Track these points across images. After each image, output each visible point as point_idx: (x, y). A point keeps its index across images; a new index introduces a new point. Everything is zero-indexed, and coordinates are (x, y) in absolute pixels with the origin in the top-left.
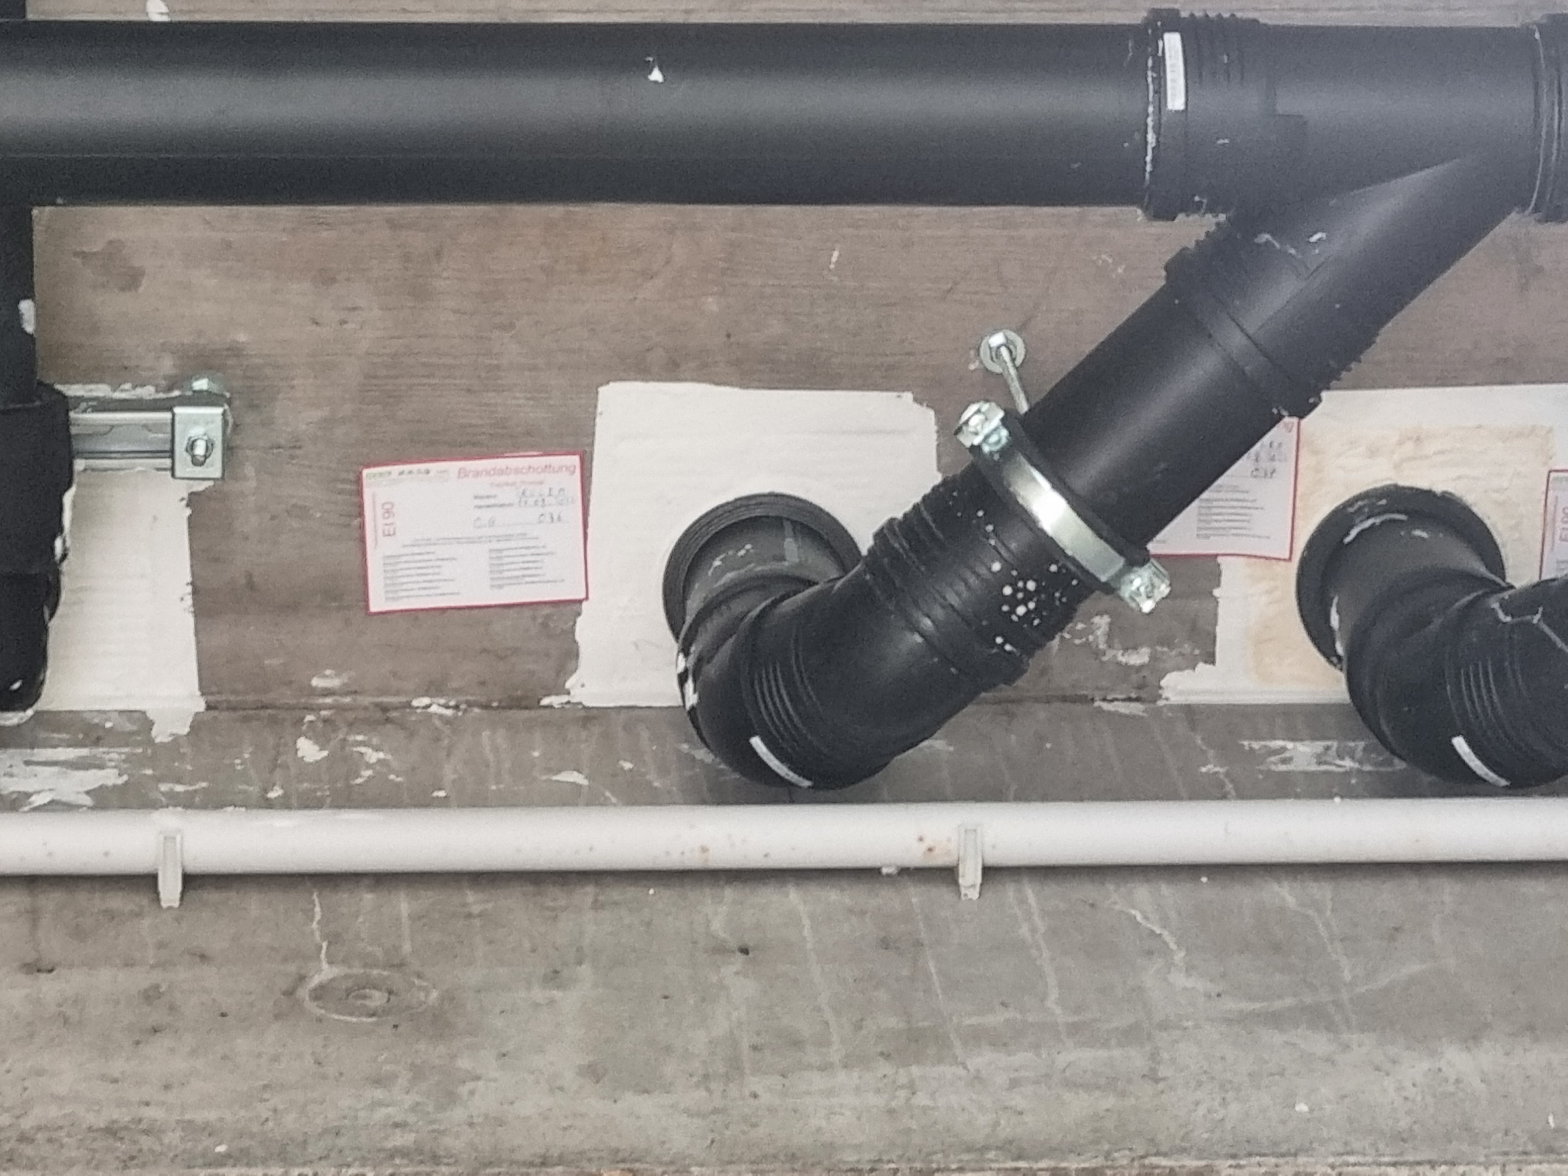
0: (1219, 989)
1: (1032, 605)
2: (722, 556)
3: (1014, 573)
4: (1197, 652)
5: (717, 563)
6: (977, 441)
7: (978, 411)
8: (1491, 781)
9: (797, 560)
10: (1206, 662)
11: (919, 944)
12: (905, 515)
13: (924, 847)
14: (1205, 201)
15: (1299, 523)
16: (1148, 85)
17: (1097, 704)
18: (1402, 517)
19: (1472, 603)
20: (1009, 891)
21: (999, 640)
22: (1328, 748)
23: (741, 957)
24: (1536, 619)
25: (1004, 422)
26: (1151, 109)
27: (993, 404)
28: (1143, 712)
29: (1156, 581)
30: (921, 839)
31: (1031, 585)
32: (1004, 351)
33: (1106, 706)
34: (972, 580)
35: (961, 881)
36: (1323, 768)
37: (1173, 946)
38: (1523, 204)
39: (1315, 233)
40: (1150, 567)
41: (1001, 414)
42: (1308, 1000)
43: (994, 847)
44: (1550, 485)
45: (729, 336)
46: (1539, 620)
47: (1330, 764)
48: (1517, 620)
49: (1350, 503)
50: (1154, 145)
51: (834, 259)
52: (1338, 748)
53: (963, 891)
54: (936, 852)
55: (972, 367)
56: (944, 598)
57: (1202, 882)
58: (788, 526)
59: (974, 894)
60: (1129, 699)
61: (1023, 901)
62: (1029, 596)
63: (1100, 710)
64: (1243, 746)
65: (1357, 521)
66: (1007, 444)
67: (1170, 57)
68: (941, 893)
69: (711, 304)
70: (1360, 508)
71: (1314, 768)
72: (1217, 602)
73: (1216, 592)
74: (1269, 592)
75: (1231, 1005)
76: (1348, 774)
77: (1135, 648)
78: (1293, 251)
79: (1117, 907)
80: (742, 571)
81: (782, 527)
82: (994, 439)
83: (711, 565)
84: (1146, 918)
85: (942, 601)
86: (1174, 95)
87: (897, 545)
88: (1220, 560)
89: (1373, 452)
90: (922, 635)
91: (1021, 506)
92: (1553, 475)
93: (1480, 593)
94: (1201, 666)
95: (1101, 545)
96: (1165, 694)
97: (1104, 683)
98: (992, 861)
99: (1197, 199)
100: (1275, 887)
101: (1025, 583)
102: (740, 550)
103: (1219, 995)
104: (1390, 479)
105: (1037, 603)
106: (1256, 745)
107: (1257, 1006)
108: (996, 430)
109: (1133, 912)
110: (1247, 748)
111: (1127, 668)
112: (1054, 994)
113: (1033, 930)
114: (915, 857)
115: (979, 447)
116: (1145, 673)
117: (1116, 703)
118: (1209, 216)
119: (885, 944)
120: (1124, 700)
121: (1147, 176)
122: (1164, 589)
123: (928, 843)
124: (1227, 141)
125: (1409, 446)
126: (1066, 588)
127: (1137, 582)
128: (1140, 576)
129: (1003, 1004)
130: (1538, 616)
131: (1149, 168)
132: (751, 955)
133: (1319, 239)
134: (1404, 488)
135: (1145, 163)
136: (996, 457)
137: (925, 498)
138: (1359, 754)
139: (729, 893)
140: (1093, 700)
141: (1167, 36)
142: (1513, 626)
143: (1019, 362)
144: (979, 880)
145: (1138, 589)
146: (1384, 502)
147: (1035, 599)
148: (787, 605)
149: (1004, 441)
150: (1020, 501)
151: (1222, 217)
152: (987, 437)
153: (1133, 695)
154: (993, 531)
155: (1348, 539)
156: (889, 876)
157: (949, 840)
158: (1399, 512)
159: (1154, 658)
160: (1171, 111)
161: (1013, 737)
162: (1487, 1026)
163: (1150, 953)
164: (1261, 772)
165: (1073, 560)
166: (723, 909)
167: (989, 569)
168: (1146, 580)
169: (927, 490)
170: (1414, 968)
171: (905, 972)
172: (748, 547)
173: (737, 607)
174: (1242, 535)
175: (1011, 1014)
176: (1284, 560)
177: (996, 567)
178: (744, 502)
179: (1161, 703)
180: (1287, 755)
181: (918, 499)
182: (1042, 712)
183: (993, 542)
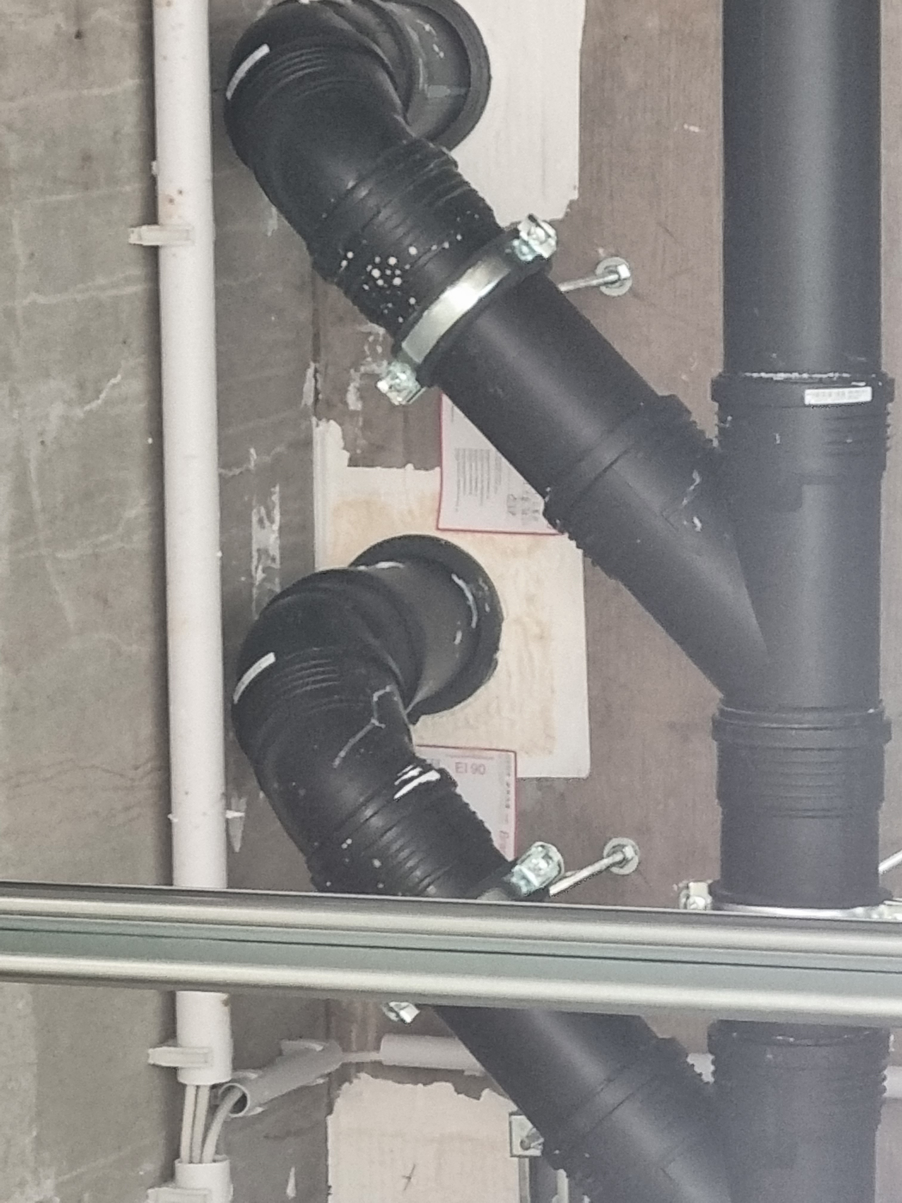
0: (48, 441)
1: (380, 282)
2: (433, 32)
3: (407, 267)
4: (359, 451)
5: (428, 27)
6: (523, 235)
7: (548, 236)
8: (237, 688)
9: (429, 96)
10: (350, 460)
11: (86, 187)
12: (460, 175)
13: (174, 194)
14: (727, 425)
15: (469, 536)
16: (826, 373)
17: (313, 365)
18: (474, 625)
19: (390, 669)
20: (137, 271)
21: (350, 255)
22: (273, 559)
23: (73, 30)
24: (375, 722)
25: (539, 257)
26: (805, 376)
27: (555, 249)
28: (306, 405)
29: (405, 393)
30: (180, 192)
31: (397, 281)
32: (613, 277)
33: (310, 372)
34: (400, 231)
35: (145, 228)
36: (255, 554)
37: (87, 408)
38: (727, 702)
39: (701, 521)
40: (416, 387)
41: (546, 255)
42: (40, 519)
43: (174, 255)
44: (503, 753)
45: (626, 38)
46: (374, 724)
47: (259, 560)
48: (375, 707)
49: (487, 580)
50: (775, 379)
51: (693, 129)
52: (274, 569)
53: (136, 230)
54: (169, 206)
55: (601, 251)
56: (385, 207)
57: (147, 439)
58: (463, 91)
59: (133, 239)
60: (317, 392)
61: (128, 280)
62: (388, 280)
63: (308, 366)
64: (274, 486)
65: (472, 585)
66: (521, 260)
67: (850, 392)
68: (135, 211)
69: (653, 23)
70: (482, 589)
71: (255, 547)
72: (400, 468)
73: (410, 466)
74: (410, 512)
75: (34, 452)
76: (250, 576)
77: (362, 398)
78: (685, 502)
79: (123, 362)
80: (419, 48)
81: (459, 85)
82: (525, 249)
83: (427, 23)
84: (114, 385)
85: (383, 204)
86: (817, 395)
87: (432, 166)
88: (438, 469)
89: (530, 599)
90: (353, 188)
91: (464, 272)
92: (512, 755)
93: (400, 678)
94: (346, 455)
95: (433, 342)
96: (323, 424)
97: (331, 371)
98: (162, 253)
99: (729, 418)
100: (143, 501)
101: (399, 276)
102: (439, 47)
103: (43, 443)
104: (508, 615)
105: (382, 288)
106: (275, 498)
107: (33, 475)
108: (532, 250)
109: (119, 377)
110: (272, 489)
111: (344, 391)
112: (41, 300)
113: (102, 288)
114: (165, 188)
115: (518, 237)
116: (340, 405)
117: (313, 381)
118: (716, 430)
119: (87, 158)
120: (316, 388)
121: (748, 374)
122: (397, 399)
123: (177, 198)
124: (778, 442)
125: (535, 630)
126: (395, 314)
127: (403, 377)
128: (408, 379)
129: (32, 255)
130: (377, 724)
131: (755, 375)
132: (76, 40)
133: (695, 526)
134: (500, 626)
135: (759, 372)
136: (508, 251)
137: (474, 192)
138: (268, 586)
139: (133, 27)
140: (315, 361)
141: (869, 390)
142: (370, 702)
143: (603, 289)
144: (146, 243)
145: (397, 378)
146: (487, 609)
147: (386, 286)
148: (383, 78)
149: (523, 258)
150: (470, 271)
151: (716, 443)
152: (526, 243)
153: (320, 396)
154: (444, 249)
155: (455, 578)
156: (150, 167)
157: (180, 217)
158: (479, 620)
159: (354, 414)
160: (803, 392)
161: (280, 289)
162: (17, 671)
163: (81, 386)
164: (250, 500)
165: (420, 316)
166: (117, 21)
167: (411, 245)
168: (405, 384)
169: (481, 194)
170: (71, 615)
171: (60, 173)
172: (442, 55)
173: (386, 39)
174: (459, 488)
175: (23, 262)
176: (437, 525)
177: (413, 251)
178: (483, 54)
179: (314, 420)
180: (267, 523)
181: (474, 186)
182: (304, 315)
183: (434, 247)
